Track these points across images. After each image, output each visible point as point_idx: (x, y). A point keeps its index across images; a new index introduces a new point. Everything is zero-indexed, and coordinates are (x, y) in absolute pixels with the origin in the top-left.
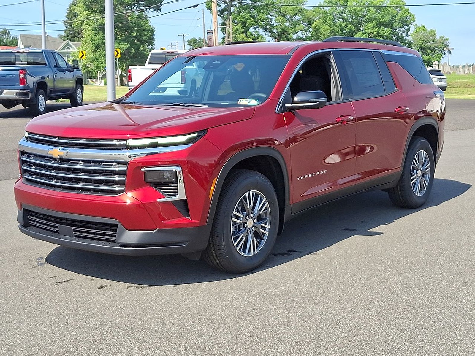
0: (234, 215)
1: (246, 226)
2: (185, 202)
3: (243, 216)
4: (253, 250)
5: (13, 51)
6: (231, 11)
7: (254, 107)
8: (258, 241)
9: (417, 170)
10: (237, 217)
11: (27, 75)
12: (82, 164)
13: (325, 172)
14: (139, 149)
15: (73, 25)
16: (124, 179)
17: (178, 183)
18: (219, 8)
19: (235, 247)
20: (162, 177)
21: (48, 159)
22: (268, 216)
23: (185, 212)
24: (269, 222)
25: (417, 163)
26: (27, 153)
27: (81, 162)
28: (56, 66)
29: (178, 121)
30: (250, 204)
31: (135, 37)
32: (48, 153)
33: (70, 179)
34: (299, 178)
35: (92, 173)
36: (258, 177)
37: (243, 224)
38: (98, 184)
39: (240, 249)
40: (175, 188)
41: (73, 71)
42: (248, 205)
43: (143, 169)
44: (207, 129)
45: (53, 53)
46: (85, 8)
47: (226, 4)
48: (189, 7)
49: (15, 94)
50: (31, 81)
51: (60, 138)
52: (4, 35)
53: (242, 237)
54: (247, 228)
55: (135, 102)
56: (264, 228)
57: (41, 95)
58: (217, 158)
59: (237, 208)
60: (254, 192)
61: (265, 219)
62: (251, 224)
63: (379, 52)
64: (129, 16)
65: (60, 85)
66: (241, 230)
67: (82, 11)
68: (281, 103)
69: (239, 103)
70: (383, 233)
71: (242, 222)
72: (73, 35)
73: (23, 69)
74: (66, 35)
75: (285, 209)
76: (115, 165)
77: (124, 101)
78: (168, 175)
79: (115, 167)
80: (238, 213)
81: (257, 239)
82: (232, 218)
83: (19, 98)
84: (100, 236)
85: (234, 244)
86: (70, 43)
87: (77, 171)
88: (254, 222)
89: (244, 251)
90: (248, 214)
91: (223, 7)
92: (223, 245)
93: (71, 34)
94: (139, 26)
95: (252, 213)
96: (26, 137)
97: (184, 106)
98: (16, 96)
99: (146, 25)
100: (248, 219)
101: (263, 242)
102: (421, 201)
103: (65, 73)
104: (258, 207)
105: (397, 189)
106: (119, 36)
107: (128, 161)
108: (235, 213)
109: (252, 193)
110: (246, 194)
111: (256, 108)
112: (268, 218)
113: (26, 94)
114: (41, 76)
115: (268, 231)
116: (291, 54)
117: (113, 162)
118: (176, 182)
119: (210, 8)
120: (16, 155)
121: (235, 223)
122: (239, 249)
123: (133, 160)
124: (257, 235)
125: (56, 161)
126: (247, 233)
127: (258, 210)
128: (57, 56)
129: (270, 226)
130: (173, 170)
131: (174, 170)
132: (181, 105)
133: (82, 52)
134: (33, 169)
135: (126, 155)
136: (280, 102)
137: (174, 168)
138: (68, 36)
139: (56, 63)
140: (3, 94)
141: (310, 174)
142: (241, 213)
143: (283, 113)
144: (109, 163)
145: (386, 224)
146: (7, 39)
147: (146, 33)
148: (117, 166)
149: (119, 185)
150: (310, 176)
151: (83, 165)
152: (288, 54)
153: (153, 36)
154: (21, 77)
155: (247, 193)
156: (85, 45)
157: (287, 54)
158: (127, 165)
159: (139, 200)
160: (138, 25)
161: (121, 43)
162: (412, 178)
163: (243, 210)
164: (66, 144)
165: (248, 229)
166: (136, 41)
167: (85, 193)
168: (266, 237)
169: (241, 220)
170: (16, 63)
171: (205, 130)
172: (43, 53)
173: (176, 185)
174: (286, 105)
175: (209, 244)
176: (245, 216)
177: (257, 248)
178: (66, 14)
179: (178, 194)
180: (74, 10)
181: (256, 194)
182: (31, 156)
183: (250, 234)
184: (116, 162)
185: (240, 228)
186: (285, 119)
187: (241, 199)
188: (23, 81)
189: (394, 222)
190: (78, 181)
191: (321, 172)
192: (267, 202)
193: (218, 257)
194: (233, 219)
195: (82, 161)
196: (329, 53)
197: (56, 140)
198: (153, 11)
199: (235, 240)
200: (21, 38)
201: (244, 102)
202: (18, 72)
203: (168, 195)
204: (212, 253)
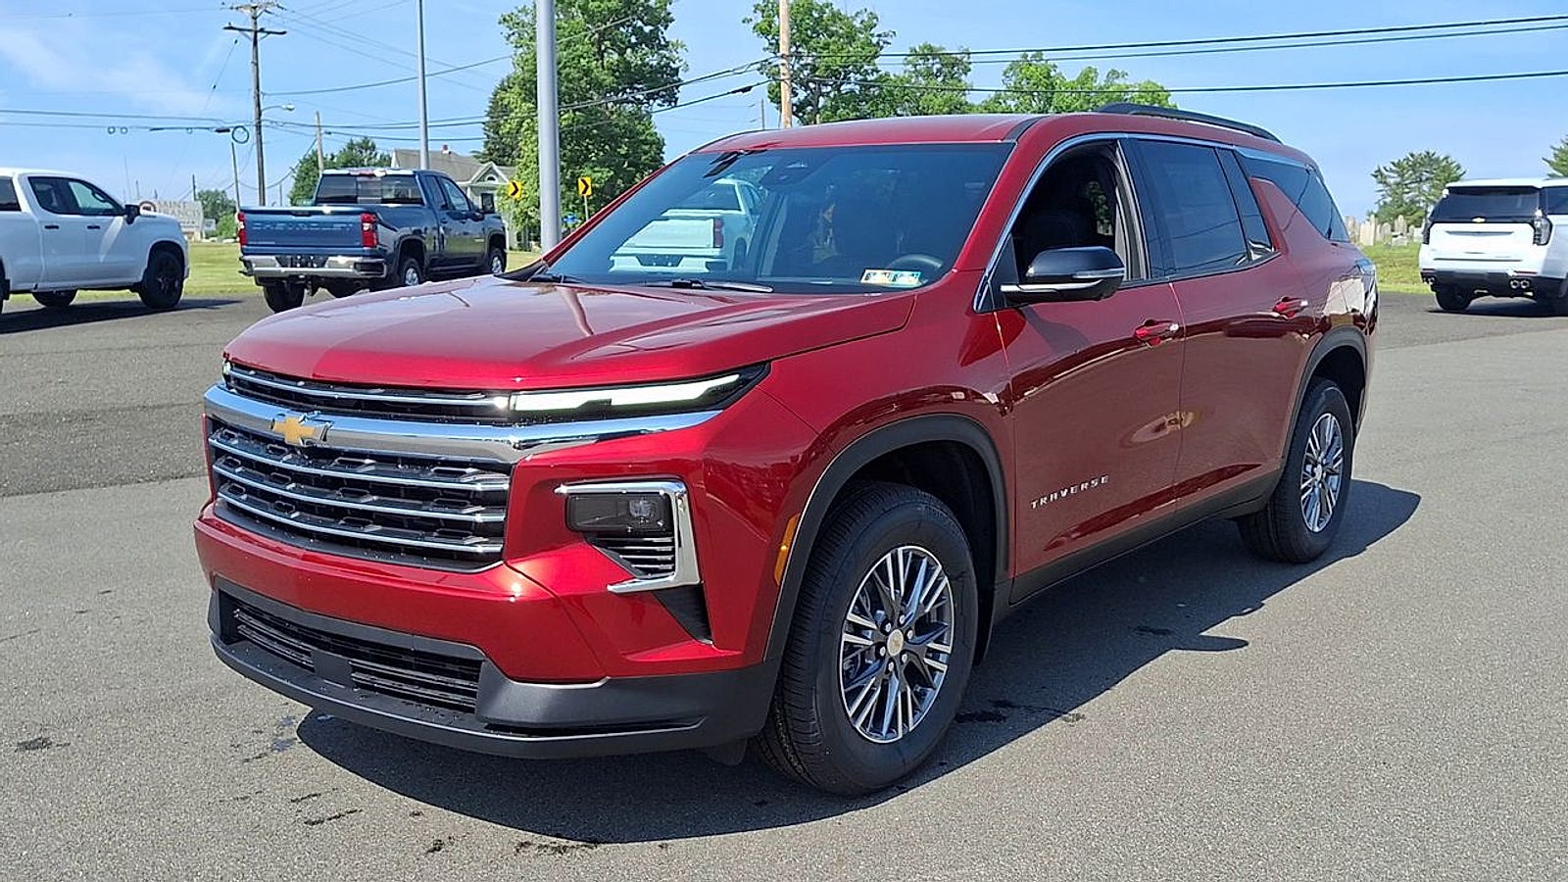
0: (850, 622)
1: (882, 654)
2: (696, 591)
3: (876, 624)
4: (903, 722)
5: (352, 173)
6: (820, 106)
7: (912, 292)
8: (915, 693)
9: (1315, 466)
10: (858, 630)
11: (379, 226)
12: (372, 468)
13: (1103, 482)
14: (547, 423)
15: (500, 132)
16: (501, 518)
17: (673, 535)
18: (795, 100)
19: (852, 720)
20: (624, 513)
21: (276, 446)
22: (946, 618)
23: (695, 624)
24: (950, 636)
25: (1316, 448)
26: (226, 426)
27: (368, 461)
28: (445, 207)
29: (685, 333)
30: (897, 586)
31: (626, 156)
32: (272, 427)
33: (337, 514)
34: (1034, 503)
35: (402, 495)
36: (925, 507)
37: (874, 647)
38: (420, 533)
39: (865, 725)
40: (664, 549)
41: (482, 219)
42: (890, 591)
43: (563, 489)
44: (770, 361)
45: (438, 179)
46: (523, 95)
47: (809, 92)
48: (734, 92)
49: (352, 267)
50: (388, 238)
51: (309, 382)
52: (364, 151)
53: (873, 685)
54: (887, 660)
55: (565, 277)
56: (935, 655)
57: (411, 270)
58: (799, 451)
59: (858, 602)
60: (911, 549)
61: (938, 626)
62: (899, 645)
63: (1232, 151)
64: (612, 113)
65: (453, 248)
66: (870, 665)
67: (519, 102)
68: (989, 281)
69: (863, 281)
70: (1246, 644)
71: (871, 643)
72: (501, 152)
73: (370, 210)
74: (487, 152)
75: (996, 592)
76: (473, 474)
77: (540, 273)
78: (641, 509)
79: (471, 479)
80: (859, 615)
81: (912, 688)
82: (844, 635)
83: (360, 274)
84: (429, 692)
85: (848, 711)
86: (495, 167)
87: (357, 489)
88: (906, 638)
89: (877, 727)
90: (889, 618)
91: (802, 98)
92: (814, 719)
93: (498, 150)
94: (632, 134)
95: (901, 613)
96: (225, 375)
97: (702, 288)
98: (356, 272)
99: (647, 132)
100: (890, 633)
101: (932, 695)
102: (1321, 543)
103: (463, 223)
104: (921, 595)
105: (1266, 515)
106: (593, 154)
107: (511, 463)
108: (851, 617)
109: (903, 554)
110: (885, 560)
111: (919, 295)
112: (946, 624)
113: (378, 267)
114: (413, 229)
115: (944, 661)
116: (1014, 141)
117: (466, 465)
118: (669, 530)
119: (776, 99)
120: (199, 428)
121: (851, 647)
122: (862, 725)
123: (532, 460)
124: (916, 676)
125: (296, 453)
126: (887, 671)
127: (919, 603)
128: (446, 185)
129: (950, 648)
130: (658, 493)
131: (662, 493)
132: (694, 285)
133: (514, 184)
134: (239, 474)
135: (504, 443)
136: (986, 279)
137: (661, 487)
138: (491, 154)
139: (446, 200)
140: (326, 266)
141: (1064, 490)
142: (870, 614)
143: (995, 313)
144: (454, 467)
145: (1246, 614)
146: (371, 159)
147: (647, 148)
148: (478, 477)
149: (485, 537)
150: (1064, 494)
151: (376, 470)
152: (1005, 141)
153: (662, 155)
154: (366, 229)
155: (888, 556)
156: (526, 172)
157: (999, 141)
158: (508, 475)
159: (545, 588)
160: (631, 132)
161: (596, 169)
162: (1303, 486)
163: (877, 604)
164: (329, 401)
165: (889, 662)
166: (626, 165)
167: (380, 560)
168: (939, 680)
169: (869, 637)
170: (359, 198)
171: (764, 363)
172: (417, 177)
173: (668, 540)
174: (1004, 288)
175: (772, 714)
176: (880, 622)
177: (914, 714)
178: (488, 109)
179: (674, 569)
180: (502, 99)
181: (913, 555)
182: (233, 436)
183: (894, 676)
184: (475, 465)
185: (866, 661)
186: (999, 328)
187: (872, 574)
188: (369, 238)
189: (1263, 605)
190: (361, 518)
191: (1093, 482)
192: (946, 578)
193: (799, 754)
194: (846, 637)
195: (372, 456)
196: (1113, 144)
197: (299, 388)
198: (660, 102)
199: (851, 701)
200: (396, 156)
201: (878, 278)
202: (358, 218)
203: (641, 572)
204: (780, 739)
